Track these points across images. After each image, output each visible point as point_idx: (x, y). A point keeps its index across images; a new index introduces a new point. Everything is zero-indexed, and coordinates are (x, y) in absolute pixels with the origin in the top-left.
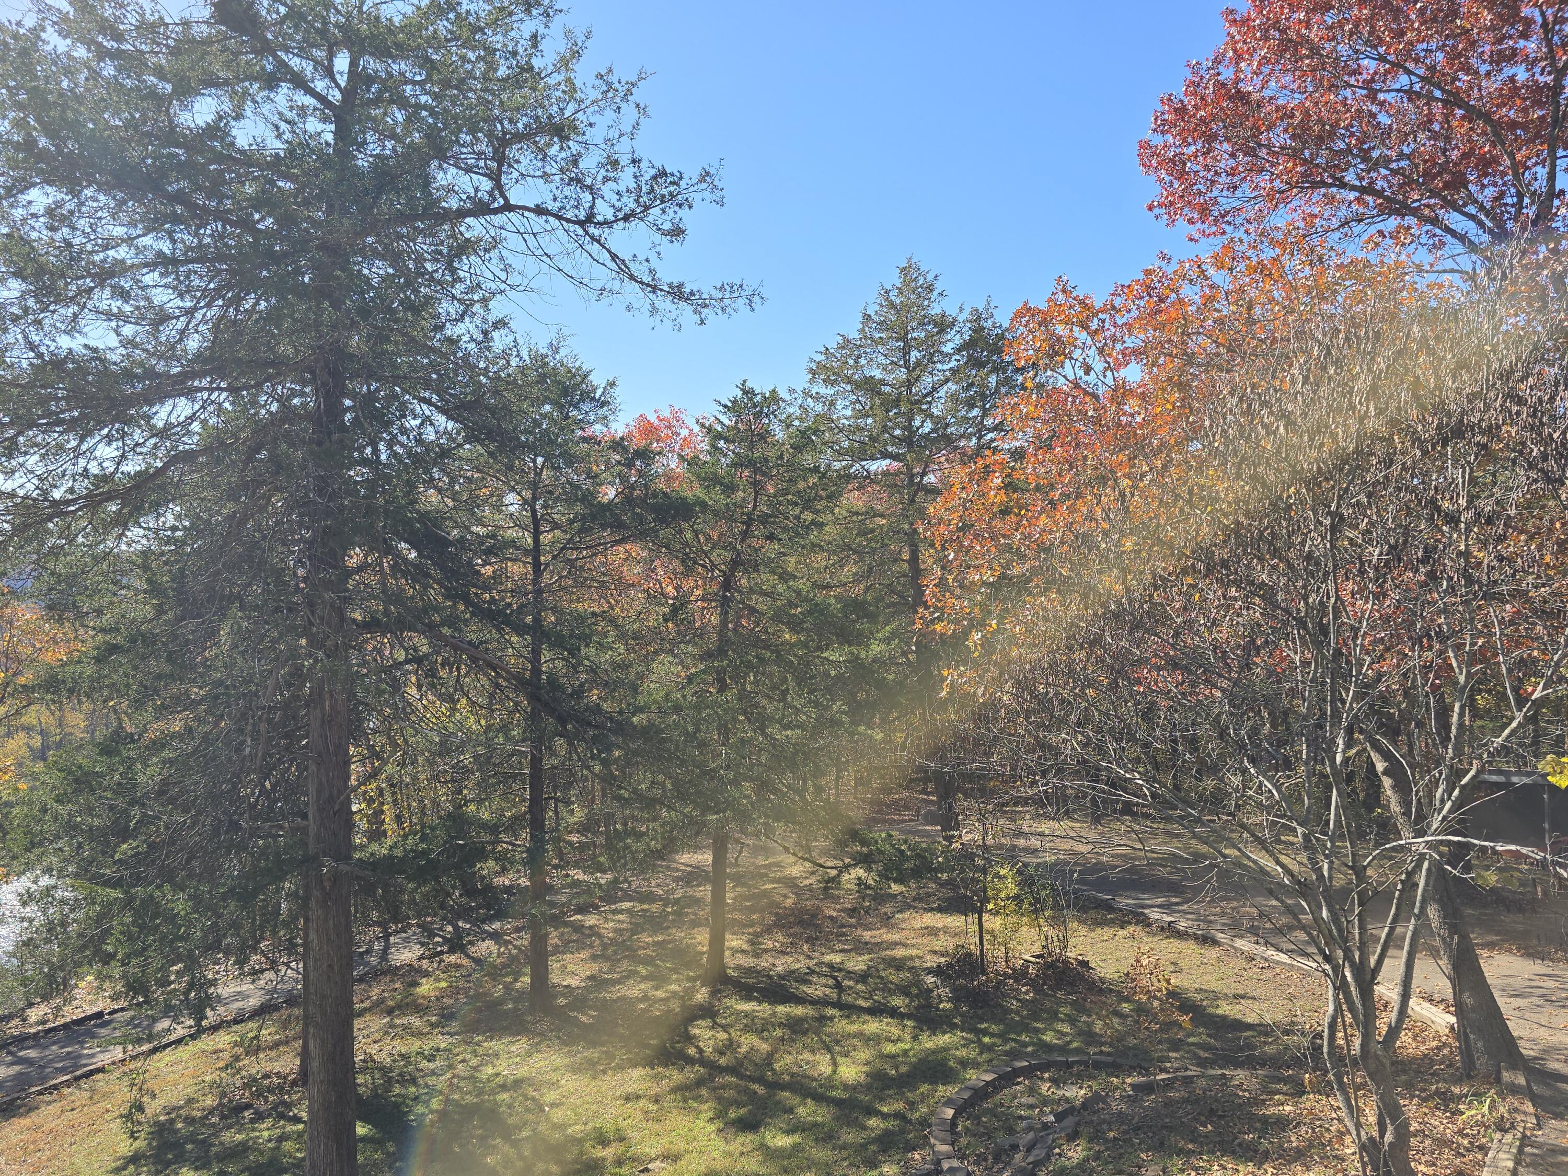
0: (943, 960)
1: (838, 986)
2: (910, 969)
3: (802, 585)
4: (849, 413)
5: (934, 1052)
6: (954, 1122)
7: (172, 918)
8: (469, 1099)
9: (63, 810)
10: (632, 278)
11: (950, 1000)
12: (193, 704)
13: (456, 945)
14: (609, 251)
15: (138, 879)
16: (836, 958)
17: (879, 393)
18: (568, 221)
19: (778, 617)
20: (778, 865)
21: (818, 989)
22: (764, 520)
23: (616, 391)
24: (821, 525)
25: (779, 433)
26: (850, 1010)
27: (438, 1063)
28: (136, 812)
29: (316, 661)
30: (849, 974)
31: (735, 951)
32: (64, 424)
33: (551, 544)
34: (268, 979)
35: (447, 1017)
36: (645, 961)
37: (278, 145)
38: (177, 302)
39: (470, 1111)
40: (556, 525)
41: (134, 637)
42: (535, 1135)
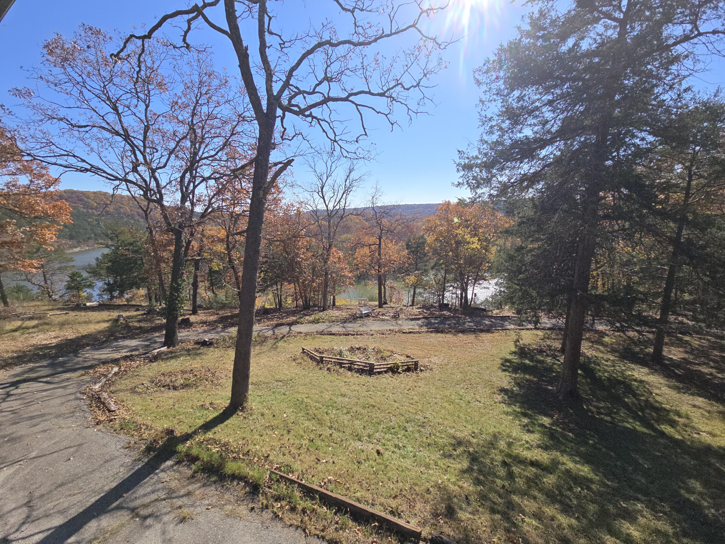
7: (531, 297)
8: (620, 378)
9: (507, 264)
12: (542, 240)
13: (621, 329)
15: (523, 285)
27: (609, 363)
28: (524, 267)
29: (585, 228)
32: (516, 160)
33: (697, 185)
34: (554, 321)
35: (613, 351)
36: (714, 361)
37: (594, 46)
38: (552, 115)
39: (620, 382)
40: (701, 176)
41: (528, 220)
42: (647, 401)
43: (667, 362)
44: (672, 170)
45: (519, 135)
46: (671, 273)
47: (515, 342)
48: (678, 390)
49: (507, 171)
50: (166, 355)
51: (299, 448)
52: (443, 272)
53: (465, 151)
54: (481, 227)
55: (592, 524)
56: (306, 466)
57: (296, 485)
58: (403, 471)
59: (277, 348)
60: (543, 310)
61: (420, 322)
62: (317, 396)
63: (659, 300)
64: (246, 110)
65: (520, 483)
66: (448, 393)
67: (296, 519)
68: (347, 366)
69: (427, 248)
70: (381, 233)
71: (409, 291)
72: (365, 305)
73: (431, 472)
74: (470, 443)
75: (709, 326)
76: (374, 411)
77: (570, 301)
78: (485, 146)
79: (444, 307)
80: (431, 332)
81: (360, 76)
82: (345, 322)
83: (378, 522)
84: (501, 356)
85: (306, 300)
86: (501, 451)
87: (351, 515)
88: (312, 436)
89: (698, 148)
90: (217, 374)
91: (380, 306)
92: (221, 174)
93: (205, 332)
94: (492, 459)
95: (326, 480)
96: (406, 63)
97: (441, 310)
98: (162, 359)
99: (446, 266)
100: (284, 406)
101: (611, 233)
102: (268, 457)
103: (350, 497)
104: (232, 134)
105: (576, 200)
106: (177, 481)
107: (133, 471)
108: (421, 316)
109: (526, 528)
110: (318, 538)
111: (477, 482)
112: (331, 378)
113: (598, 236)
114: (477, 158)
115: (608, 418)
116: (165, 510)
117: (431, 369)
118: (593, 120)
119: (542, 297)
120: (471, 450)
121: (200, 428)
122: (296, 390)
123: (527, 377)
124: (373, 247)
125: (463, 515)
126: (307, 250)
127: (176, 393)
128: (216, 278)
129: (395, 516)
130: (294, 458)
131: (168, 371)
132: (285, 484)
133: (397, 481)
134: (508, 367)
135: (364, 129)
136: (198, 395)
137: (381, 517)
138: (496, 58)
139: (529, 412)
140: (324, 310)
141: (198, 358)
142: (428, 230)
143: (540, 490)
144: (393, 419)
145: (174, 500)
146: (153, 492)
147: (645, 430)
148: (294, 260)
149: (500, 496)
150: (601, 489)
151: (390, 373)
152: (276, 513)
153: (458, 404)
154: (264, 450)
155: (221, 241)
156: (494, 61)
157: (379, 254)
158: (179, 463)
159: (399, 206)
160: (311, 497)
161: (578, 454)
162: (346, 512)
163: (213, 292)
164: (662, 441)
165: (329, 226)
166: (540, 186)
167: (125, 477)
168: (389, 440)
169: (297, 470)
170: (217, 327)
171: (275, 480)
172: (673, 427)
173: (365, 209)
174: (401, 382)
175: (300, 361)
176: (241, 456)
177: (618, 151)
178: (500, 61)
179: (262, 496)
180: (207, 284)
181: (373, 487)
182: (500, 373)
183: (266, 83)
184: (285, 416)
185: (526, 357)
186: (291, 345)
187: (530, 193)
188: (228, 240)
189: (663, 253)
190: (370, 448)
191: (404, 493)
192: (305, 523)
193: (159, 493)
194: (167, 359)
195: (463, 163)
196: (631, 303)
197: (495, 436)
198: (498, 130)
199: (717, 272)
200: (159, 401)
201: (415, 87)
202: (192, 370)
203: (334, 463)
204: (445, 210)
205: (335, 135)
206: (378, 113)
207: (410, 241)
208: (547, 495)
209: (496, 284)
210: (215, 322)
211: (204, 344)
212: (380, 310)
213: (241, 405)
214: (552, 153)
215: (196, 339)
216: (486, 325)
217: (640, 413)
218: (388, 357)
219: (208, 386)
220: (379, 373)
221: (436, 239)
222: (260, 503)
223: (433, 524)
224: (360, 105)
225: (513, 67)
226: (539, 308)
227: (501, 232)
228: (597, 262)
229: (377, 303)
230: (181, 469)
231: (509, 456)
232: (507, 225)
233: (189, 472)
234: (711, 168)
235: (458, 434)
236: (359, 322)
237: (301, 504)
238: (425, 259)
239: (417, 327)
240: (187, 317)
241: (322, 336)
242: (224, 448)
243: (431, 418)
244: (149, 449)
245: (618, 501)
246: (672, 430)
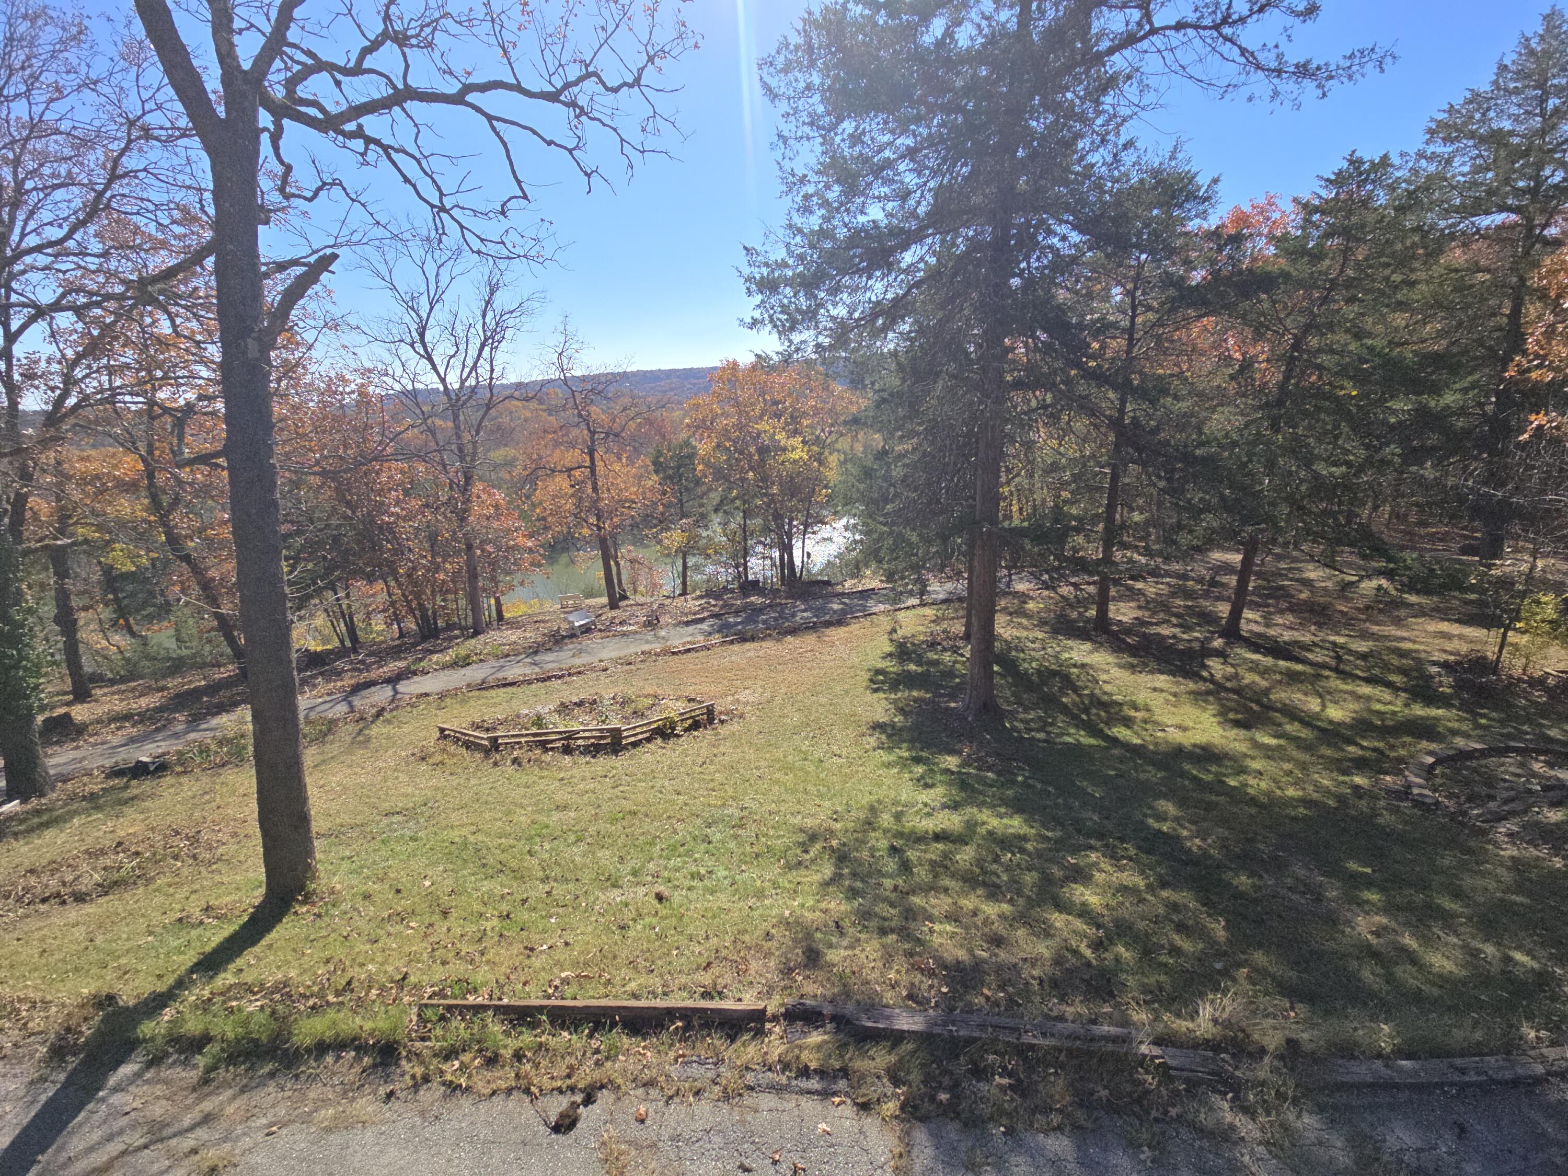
0: (1452, 658)
1: (1339, 658)
2: (1413, 659)
3: (1378, 343)
4: (1466, 169)
5: (1422, 718)
6: (1432, 767)
7: (910, 544)
8: (1053, 667)
9: (862, 487)
10: (1258, 67)
11: (1451, 687)
12: (918, 434)
13: (1051, 585)
14: (1240, 47)
15: (894, 523)
16: (1340, 640)
17: (1506, 145)
18: (1205, 28)
19: (1343, 372)
20: (1298, 569)
21: (1317, 656)
22: (1349, 284)
23: (1219, 187)
24: (1412, 284)
25: (1382, 198)
26: (1345, 675)
27: (1037, 645)
28: (892, 490)
29: (986, 406)
30: (1350, 652)
31: (1249, 621)
32: (860, 271)
33: (1144, 323)
34: (949, 586)
35: (1043, 623)
36: (1177, 615)
37: (980, 40)
38: (916, 180)
39: (1054, 673)
40: (1149, 308)
41: (892, 395)
42: (1092, 695)
43: (1115, 628)
44: (1107, 298)
45: (862, 219)
46: (1115, 477)
47: (890, 633)
48: (1132, 668)
49: (845, 295)
50: (22, 822)
51: (480, 940)
52: (739, 518)
53: (758, 248)
54: (805, 414)
55: (1032, 903)
56: (503, 969)
57: (490, 1013)
58: (714, 917)
59: (368, 740)
60: (929, 570)
61: (705, 626)
62: (499, 824)
63: (1101, 526)
64: (150, 106)
65: (922, 874)
66: (779, 754)
67: (504, 1077)
68: (559, 744)
69: (700, 467)
70: (593, 441)
71: (673, 564)
72: (577, 608)
73: (767, 902)
74: (832, 832)
75: (1167, 559)
76: (637, 822)
77: (971, 544)
78: (798, 239)
79: (750, 587)
80: (732, 642)
81: (485, 38)
82: (536, 653)
83: (681, 1019)
84: (866, 665)
85: (424, 616)
86: (885, 831)
87: (625, 1026)
88: (505, 907)
89: (1144, 257)
90: (204, 836)
91: (613, 605)
92: (91, 294)
93: (132, 740)
94: (873, 849)
95: (557, 982)
96: (603, 23)
97: (746, 596)
98: (16, 835)
99: (745, 502)
100: (418, 864)
101: (1025, 413)
102: (404, 979)
103: (615, 997)
104: (113, 177)
105: (968, 354)
106: (164, 1102)
107: (38, 1107)
108: (706, 614)
109: (936, 940)
110: (561, 1092)
111: (853, 893)
112: (525, 778)
113: (1007, 421)
114: (784, 265)
115: (1041, 736)
116: (156, 1166)
117: (741, 716)
118: (985, 196)
119: (929, 542)
120: (835, 843)
121: (192, 970)
122: (444, 823)
123: (915, 694)
124: (577, 473)
125: (833, 956)
126: (407, 493)
127: (88, 909)
128: (133, 595)
129: (712, 998)
130: (472, 962)
131: (44, 862)
132: (463, 1020)
133: (707, 938)
134: (883, 682)
135: (519, 182)
136: (158, 899)
137: (686, 1009)
138: (800, 40)
139: (924, 754)
140: (476, 633)
141: (128, 811)
142: (698, 427)
143: (953, 876)
144: (679, 826)
145: (173, 1142)
146: (110, 1138)
147: (1092, 741)
148: (373, 522)
149: (892, 905)
150: (1040, 846)
151: (659, 741)
152: (451, 1082)
153: (801, 769)
154: (390, 969)
155: (129, 487)
156: (797, 48)
157: (595, 489)
158: (155, 1062)
159: (625, 376)
160: (529, 1023)
161: (1005, 802)
162: (613, 1025)
163: (132, 634)
164: (1116, 752)
165: (457, 427)
166: (906, 327)
167: (25, 1122)
168: (677, 870)
169: (486, 983)
170: (170, 721)
171: (434, 1018)
172: (1128, 727)
173: (544, 383)
174: (685, 753)
175: (438, 758)
176: (331, 998)
177: (1027, 258)
178: (810, 49)
179: (409, 1061)
180: (106, 613)
181: (659, 963)
182: (869, 697)
183: (214, 35)
184: (427, 883)
185: (910, 660)
186: (406, 729)
187: (890, 343)
188: (151, 484)
189: (1101, 446)
190: (641, 895)
191: (724, 953)
192: (526, 1076)
193: (125, 1138)
194: (30, 830)
195: (758, 276)
196: (1062, 537)
197: (872, 809)
198: (820, 206)
199: (1174, 470)
200: (42, 940)
201: (631, 86)
202: (120, 844)
203: (567, 944)
204: (729, 380)
205: (442, 194)
206: (549, 143)
207: (659, 453)
208: (965, 880)
209: (846, 528)
210: (160, 709)
211: (140, 771)
212: (614, 613)
213: (302, 887)
214: (922, 259)
215: (108, 763)
216: (835, 612)
217: (1084, 717)
218: (649, 709)
219: (185, 872)
220: (635, 745)
221: (718, 446)
222: (407, 1077)
223: (785, 988)
224: (499, 119)
225: (836, 66)
226: (923, 567)
227: (845, 423)
228: (1008, 471)
229: (604, 600)
230: (165, 1073)
231: (900, 835)
232: (854, 409)
233: (193, 1075)
234: (1163, 292)
235: (809, 822)
236: (570, 647)
237: (508, 1046)
238: (699, 490)
239: (701, 638)
240: (62, 711)
241: (483, 693)
242: (277, 997)
243: (754, 806)
244: (58, 1052)
245: (1064, 858)
246: (1128, 732)
